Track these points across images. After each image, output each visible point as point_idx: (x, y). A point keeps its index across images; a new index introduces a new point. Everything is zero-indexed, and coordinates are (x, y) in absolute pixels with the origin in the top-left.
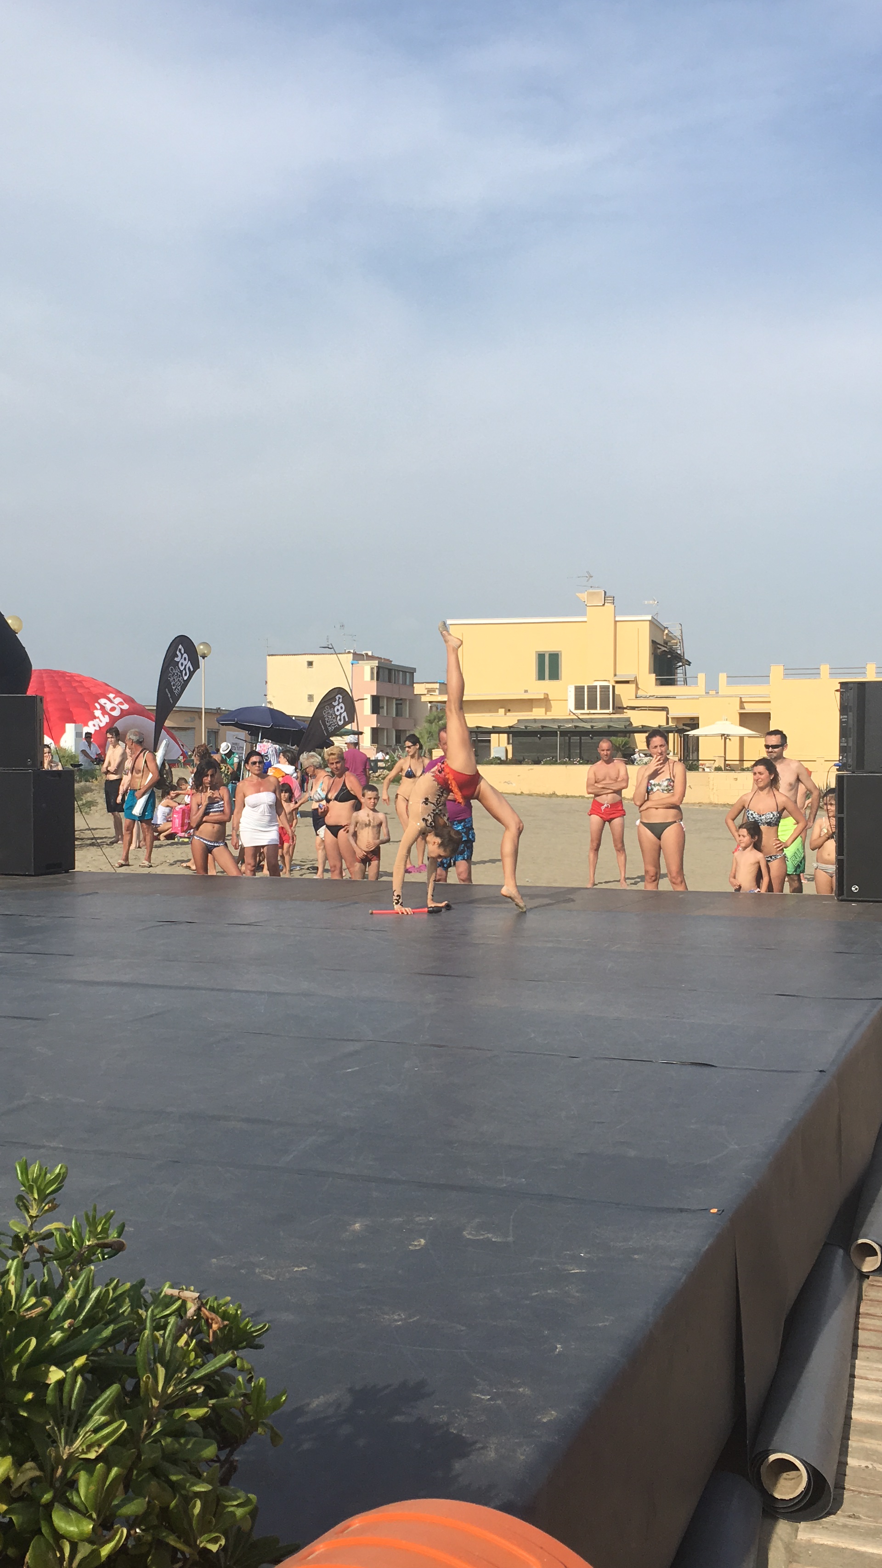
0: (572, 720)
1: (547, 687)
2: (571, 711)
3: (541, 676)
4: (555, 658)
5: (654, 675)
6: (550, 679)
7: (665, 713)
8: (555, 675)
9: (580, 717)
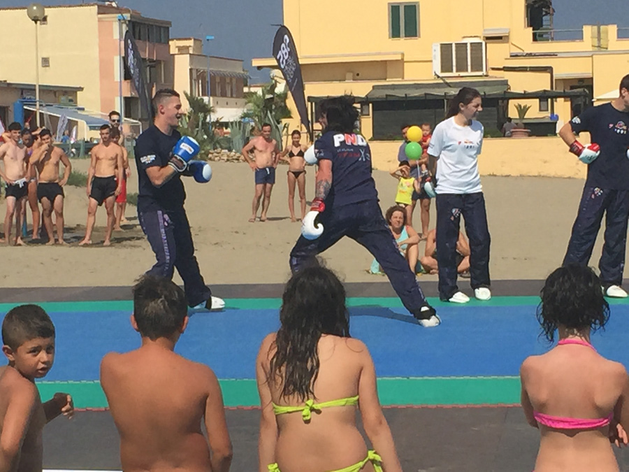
0: (438, 85)
1: (403, 46)
2: (436, 75)
3: (395, 33)
4: (411, 10)
5: (531, 28)
6: (406, 36)
7: (549, 75)
8: (412, 31)
9: (448, 81)
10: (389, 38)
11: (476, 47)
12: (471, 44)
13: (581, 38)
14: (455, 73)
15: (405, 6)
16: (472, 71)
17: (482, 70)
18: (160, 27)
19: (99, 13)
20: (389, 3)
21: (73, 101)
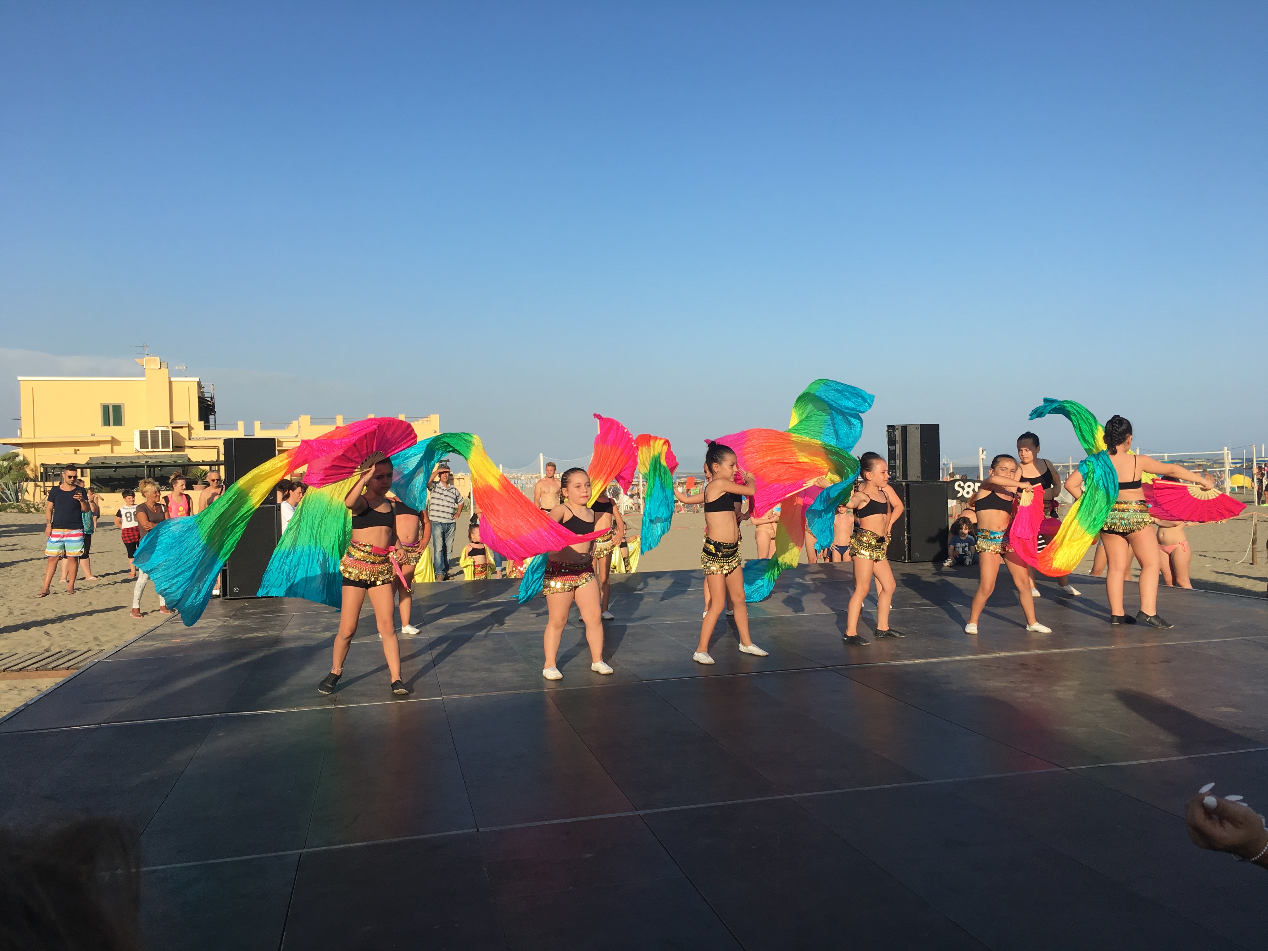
1: (113, 431)
2: (137, 450)
3: (106, 423)
4: (118, 409)
5: (203, 422)
6: (114, 425)
7: (216, 450)
8: (118, 421)
9: (146, 454)
10: (102, 426)
11: (165, 433)
12: (162, 431)
13: (237, 429)
14: (150, 450)
15: (113, 406)
16: (162, 448)
17: (169, 447)
20: (101, 404)
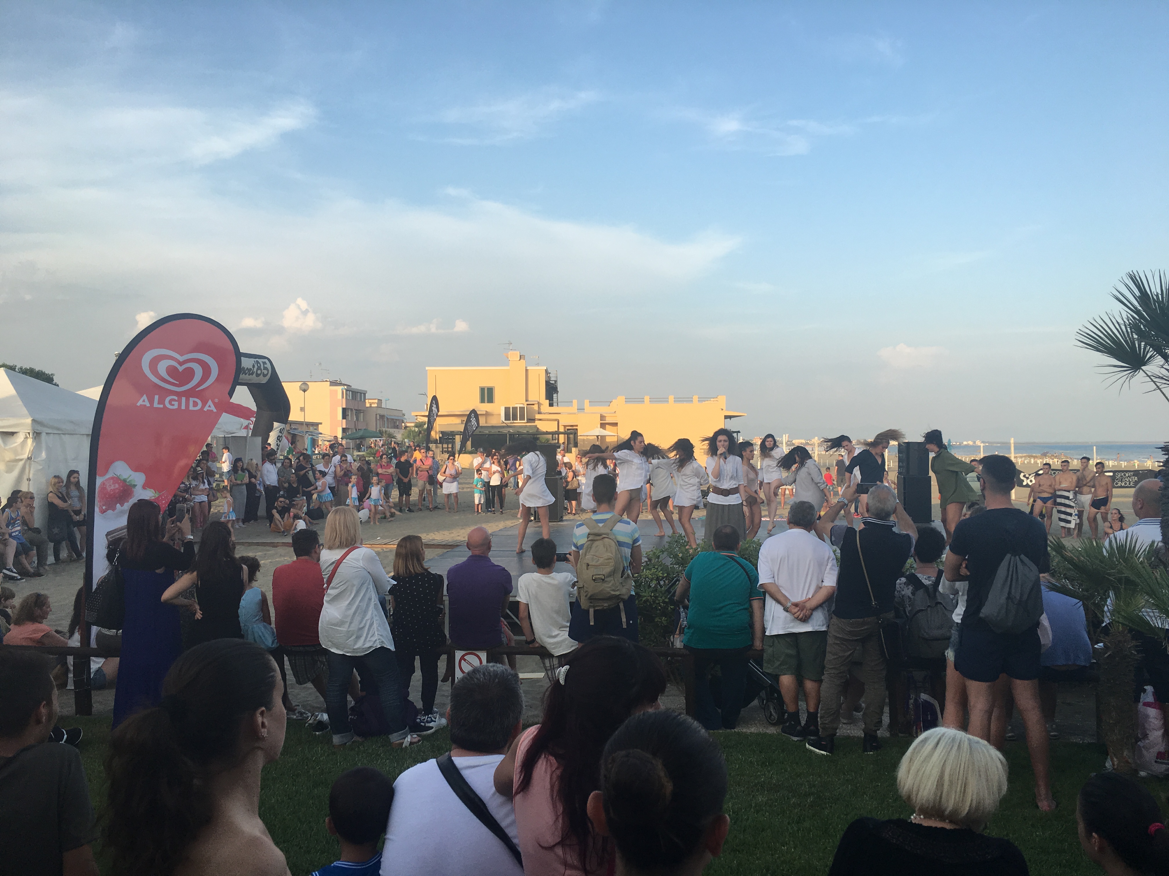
0: (503, 427)
3: (482, 401)
4: (491, 390)
5: (547, 400)
6: (488, 402)
8: (491, 400)
9: (508, 425)
10: (479, 402)
11: (522, 409)
12: (520, 407)
13: (572, 406)
14: (511, 421)
15: (487, 388)
16: (520, 420)
17: (524, 420)
18: (361, 393)
19: (330, 386)
20: (480, 387)
21: (317, 429)
